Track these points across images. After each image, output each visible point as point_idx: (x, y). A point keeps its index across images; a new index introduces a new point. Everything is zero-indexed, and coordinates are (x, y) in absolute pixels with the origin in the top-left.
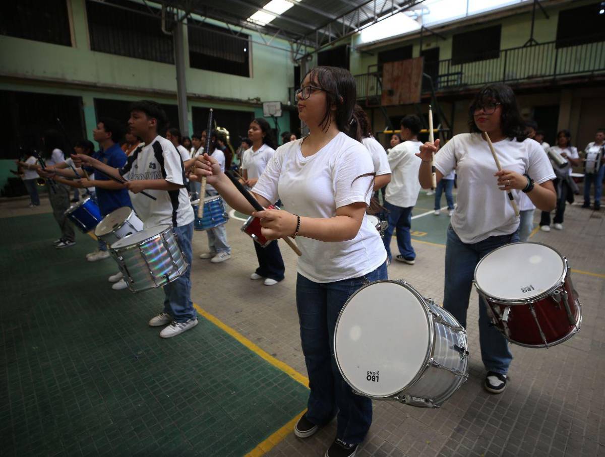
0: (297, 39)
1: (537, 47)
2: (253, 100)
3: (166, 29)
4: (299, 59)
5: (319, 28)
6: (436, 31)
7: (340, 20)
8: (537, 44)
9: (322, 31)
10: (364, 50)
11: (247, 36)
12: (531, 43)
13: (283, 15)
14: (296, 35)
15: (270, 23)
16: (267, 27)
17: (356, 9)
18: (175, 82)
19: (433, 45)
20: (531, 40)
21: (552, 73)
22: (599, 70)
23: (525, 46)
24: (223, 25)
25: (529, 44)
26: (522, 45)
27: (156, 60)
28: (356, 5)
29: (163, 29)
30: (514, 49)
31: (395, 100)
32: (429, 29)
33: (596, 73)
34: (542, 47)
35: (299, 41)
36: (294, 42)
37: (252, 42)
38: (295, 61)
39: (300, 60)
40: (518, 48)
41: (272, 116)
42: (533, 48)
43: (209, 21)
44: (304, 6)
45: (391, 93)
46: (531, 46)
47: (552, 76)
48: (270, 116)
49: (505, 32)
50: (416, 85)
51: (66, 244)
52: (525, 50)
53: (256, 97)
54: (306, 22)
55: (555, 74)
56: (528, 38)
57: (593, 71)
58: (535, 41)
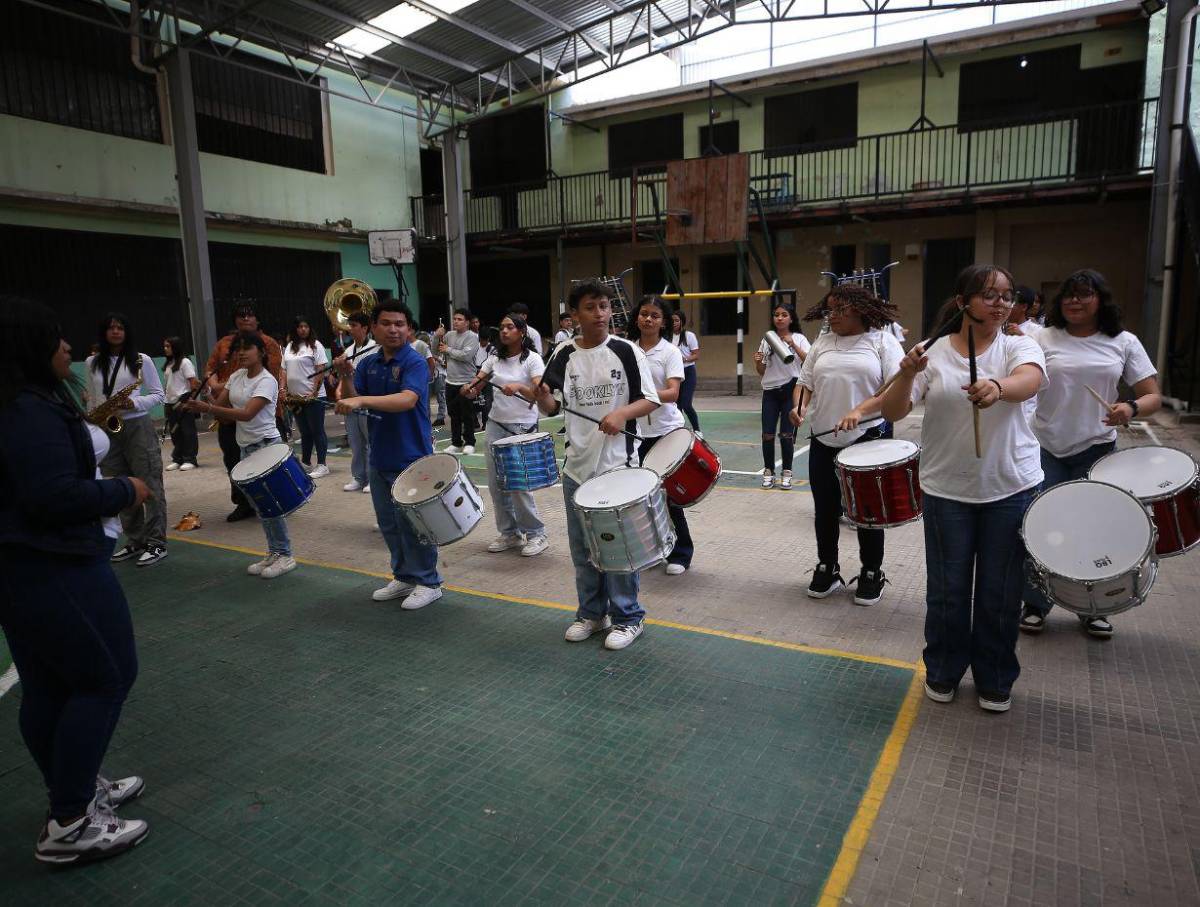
0: (431, 91)
1: (934, 133)
2: (335, 225)
3: (141, 60)
4: (436, 136)
5: (483, 71)
6: (733, 90)
7: (533, 57)
8: (933, 128)
9: (489, 76)
10: (580, 119)
11: (317, 79)
12: (923, 125)
13: (408, 38)
14: (430, 81)
15: (374, 54)
16: (367, 61)
17: (568, 35)
18: (174, 184)
19: (725, 117)
20: (923, 119)
21: (963, 181)
22: (1042, 178)
23: (912, 130)
24: (279, 57)
25: (918, 127)
26: (907, 128)
27: (111, 130)
28: (570, 29)
29: (136, 59)
30: (893, 134)
31: (695, 233)
32: (720, 83)
33: (1037, 183)
34: (942, 132)
35: (435, 96)
36: (425, 97)
37: (328, 92)
38: (427, 138)
39: (440, 138)
40: (901, 133)
41: (392, 262)
42: (926, 134)
43: (247, 46)
44: (458, 23)
45: (686, 221)
46: (922, 130)
47: (963, 186)
48: (387, 262)
49: (865, 98)
50: (737, 206)
51: (157, 556)
52: (911, 136)
53: (342, 219)
54: (457, 58)
55: (968, 185)
56: (919, 116)
57: (1031, 180)
58: (928, 122)
